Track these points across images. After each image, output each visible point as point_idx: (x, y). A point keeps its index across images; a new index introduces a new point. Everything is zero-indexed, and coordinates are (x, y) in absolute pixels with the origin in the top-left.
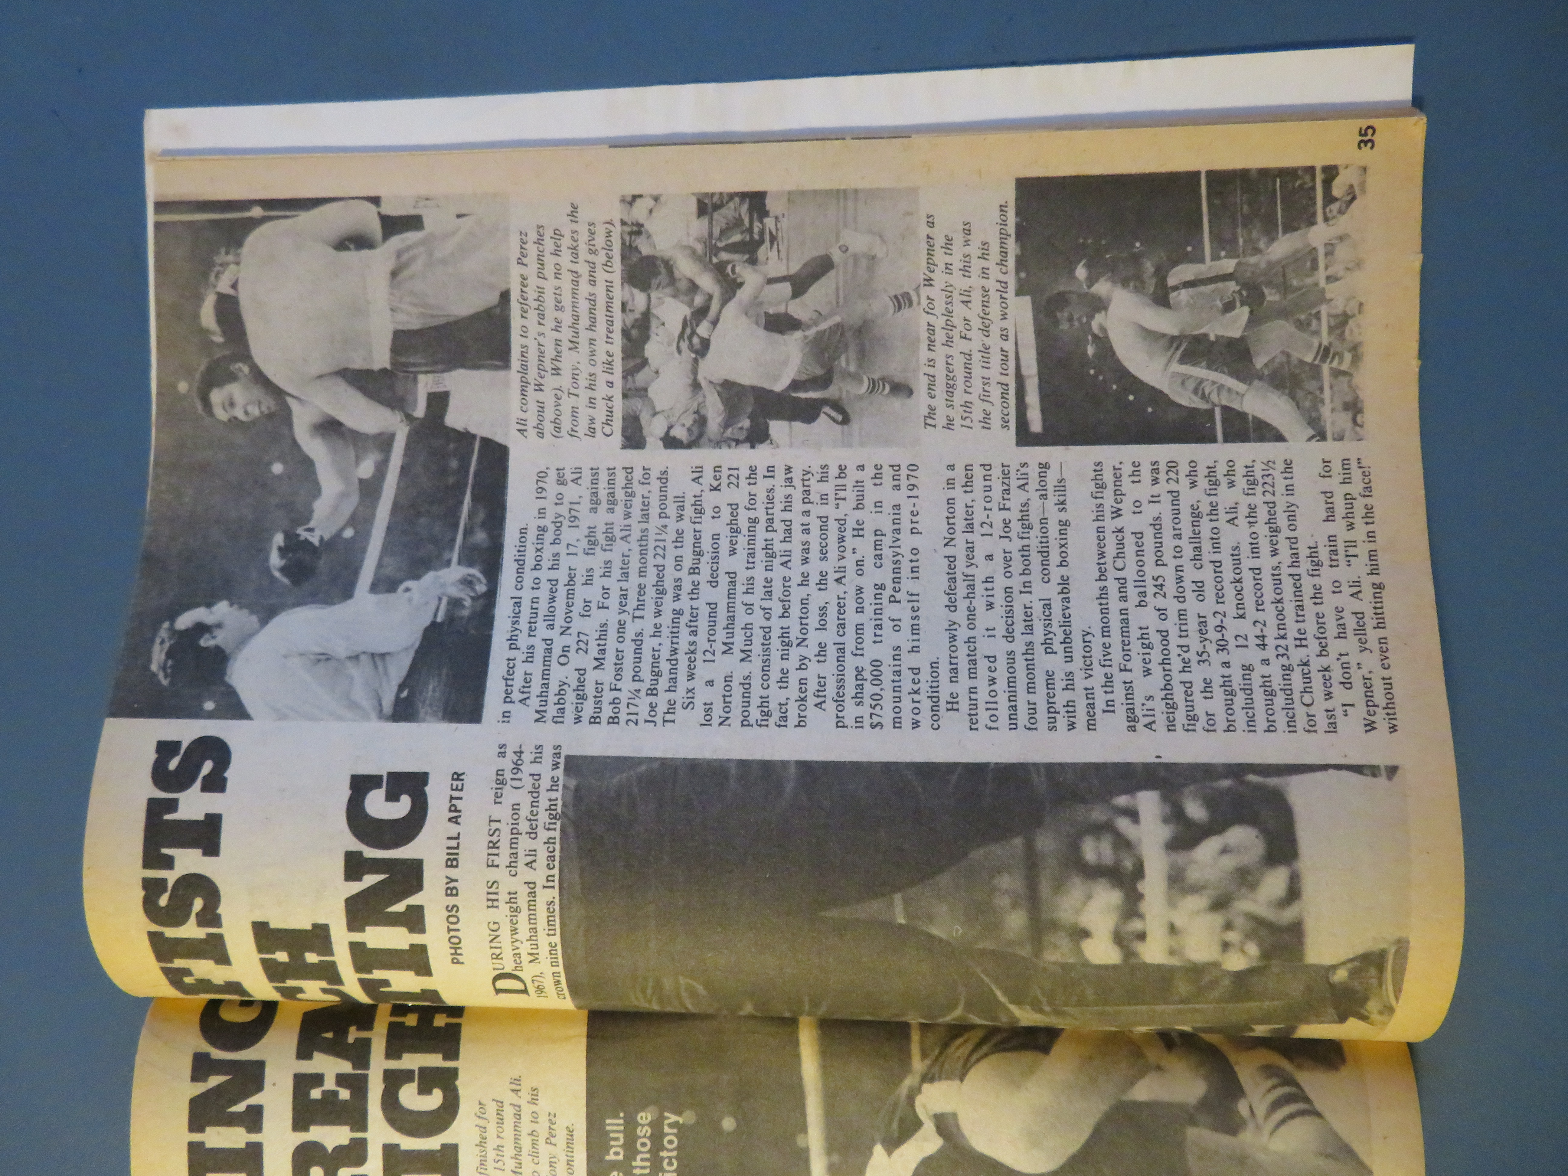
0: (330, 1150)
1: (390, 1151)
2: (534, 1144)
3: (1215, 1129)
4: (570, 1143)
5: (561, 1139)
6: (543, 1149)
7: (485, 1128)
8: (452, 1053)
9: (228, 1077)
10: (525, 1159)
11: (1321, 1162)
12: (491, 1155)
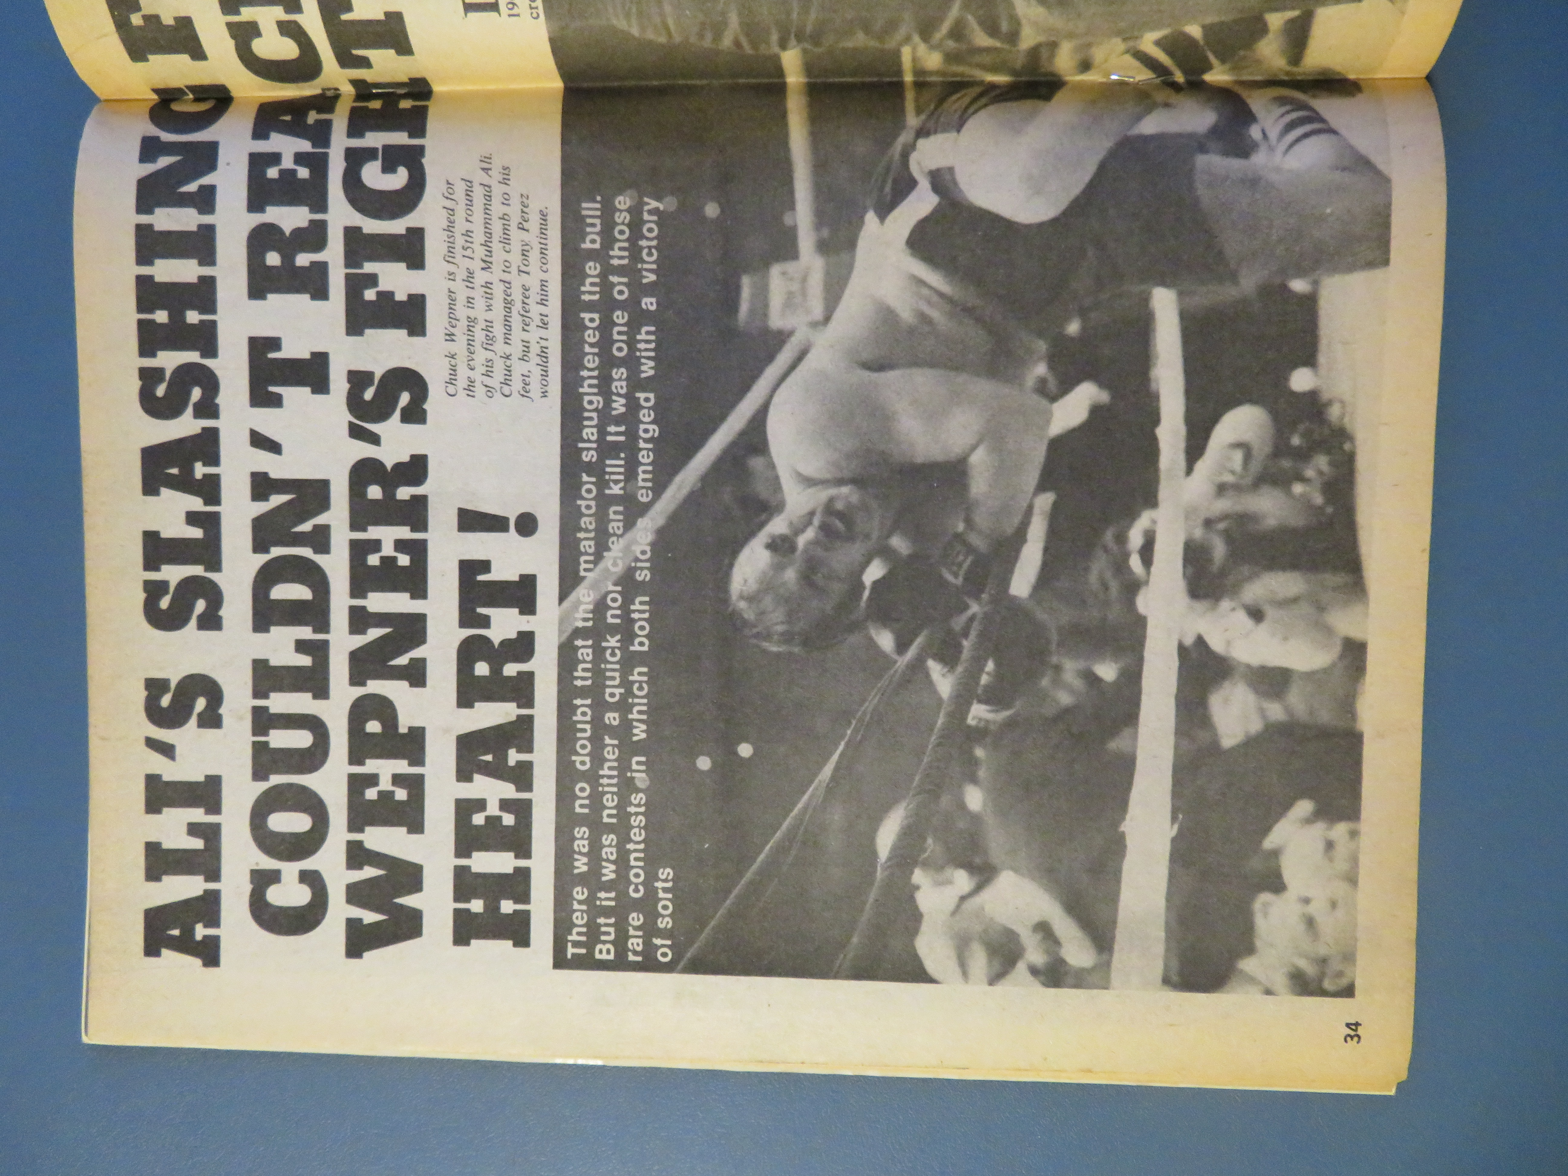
0: (288, 233)
1: (352, 234)
2: (506, 229)
3: (1226, 153)
4: (543, 232)
5: (534, 224)
6: (516, 235)
7: (453, 210)
8: (419, 130)
9: (178, 158)
10: (496, 246)
11: (1338, 176)
12: (460, 241)
